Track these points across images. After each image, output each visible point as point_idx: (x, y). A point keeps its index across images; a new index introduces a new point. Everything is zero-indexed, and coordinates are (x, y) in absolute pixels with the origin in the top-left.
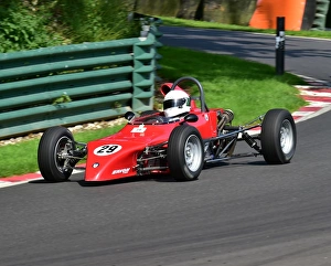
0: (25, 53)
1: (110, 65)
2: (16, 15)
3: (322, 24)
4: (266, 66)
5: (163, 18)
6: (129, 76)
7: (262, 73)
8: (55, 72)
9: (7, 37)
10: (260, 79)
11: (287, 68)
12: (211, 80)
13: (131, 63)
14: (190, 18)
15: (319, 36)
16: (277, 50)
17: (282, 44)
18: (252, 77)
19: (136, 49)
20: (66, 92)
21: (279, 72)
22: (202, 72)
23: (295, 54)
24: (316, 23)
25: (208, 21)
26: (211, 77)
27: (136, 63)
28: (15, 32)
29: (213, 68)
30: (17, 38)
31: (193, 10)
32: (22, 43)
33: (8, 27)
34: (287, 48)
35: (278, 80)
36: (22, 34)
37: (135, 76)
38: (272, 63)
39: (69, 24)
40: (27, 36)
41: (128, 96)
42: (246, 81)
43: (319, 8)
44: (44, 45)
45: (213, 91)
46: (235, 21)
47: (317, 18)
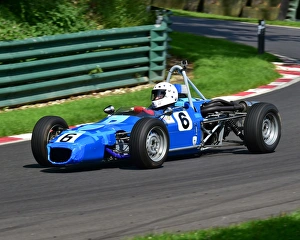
0: (68, 35)
1: (132, 45)
2: (62, 7)
3: (293, 16)
4: (251, 48)
5: (173, 10)
6: (147, 54)
7: (248, 52)
8: (91, 50)
9: (54, 23)
10: (246, 57)
11: (266, 49)
12: (208, 57)
13: (148, 44)
14: (193, 10)
15: (291, 25)
16: (259, 36)
17: (263, 31)
18: (240, 55)
19: (152, 33)
20: (98, 65)
21: (260, 52)
22: (202, 51)
23: (272, 38)
24: (289, 15)
25: (207, 12)
26: (209, 55)
27: (153, 44)
28: (61, 20)
29: (211, 49)
30: (62, 24)
31: (195, 4)
32: (66, 28)
33: (55, 16)
34: (267, 34)
35: (259, 58)
36: (66, 21)
37: (152, 54)
38: (255, 45)
39: (101, 14)
40: (69, 23)
41: (145, 68)
42: (235, 59)
43: (291, 4)
44: (82, 29)
45: (210, 66)
46: (227, 13)
47: (290, 11)
